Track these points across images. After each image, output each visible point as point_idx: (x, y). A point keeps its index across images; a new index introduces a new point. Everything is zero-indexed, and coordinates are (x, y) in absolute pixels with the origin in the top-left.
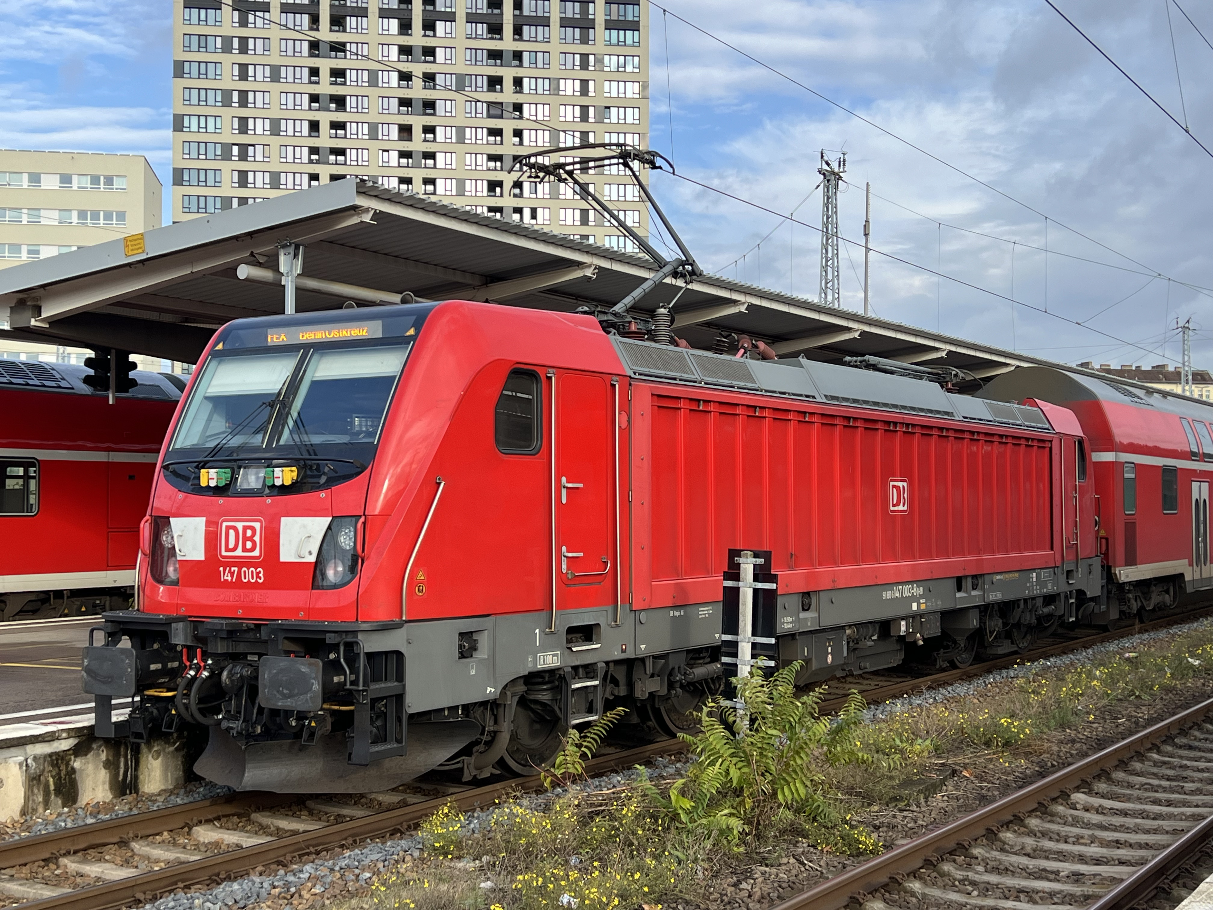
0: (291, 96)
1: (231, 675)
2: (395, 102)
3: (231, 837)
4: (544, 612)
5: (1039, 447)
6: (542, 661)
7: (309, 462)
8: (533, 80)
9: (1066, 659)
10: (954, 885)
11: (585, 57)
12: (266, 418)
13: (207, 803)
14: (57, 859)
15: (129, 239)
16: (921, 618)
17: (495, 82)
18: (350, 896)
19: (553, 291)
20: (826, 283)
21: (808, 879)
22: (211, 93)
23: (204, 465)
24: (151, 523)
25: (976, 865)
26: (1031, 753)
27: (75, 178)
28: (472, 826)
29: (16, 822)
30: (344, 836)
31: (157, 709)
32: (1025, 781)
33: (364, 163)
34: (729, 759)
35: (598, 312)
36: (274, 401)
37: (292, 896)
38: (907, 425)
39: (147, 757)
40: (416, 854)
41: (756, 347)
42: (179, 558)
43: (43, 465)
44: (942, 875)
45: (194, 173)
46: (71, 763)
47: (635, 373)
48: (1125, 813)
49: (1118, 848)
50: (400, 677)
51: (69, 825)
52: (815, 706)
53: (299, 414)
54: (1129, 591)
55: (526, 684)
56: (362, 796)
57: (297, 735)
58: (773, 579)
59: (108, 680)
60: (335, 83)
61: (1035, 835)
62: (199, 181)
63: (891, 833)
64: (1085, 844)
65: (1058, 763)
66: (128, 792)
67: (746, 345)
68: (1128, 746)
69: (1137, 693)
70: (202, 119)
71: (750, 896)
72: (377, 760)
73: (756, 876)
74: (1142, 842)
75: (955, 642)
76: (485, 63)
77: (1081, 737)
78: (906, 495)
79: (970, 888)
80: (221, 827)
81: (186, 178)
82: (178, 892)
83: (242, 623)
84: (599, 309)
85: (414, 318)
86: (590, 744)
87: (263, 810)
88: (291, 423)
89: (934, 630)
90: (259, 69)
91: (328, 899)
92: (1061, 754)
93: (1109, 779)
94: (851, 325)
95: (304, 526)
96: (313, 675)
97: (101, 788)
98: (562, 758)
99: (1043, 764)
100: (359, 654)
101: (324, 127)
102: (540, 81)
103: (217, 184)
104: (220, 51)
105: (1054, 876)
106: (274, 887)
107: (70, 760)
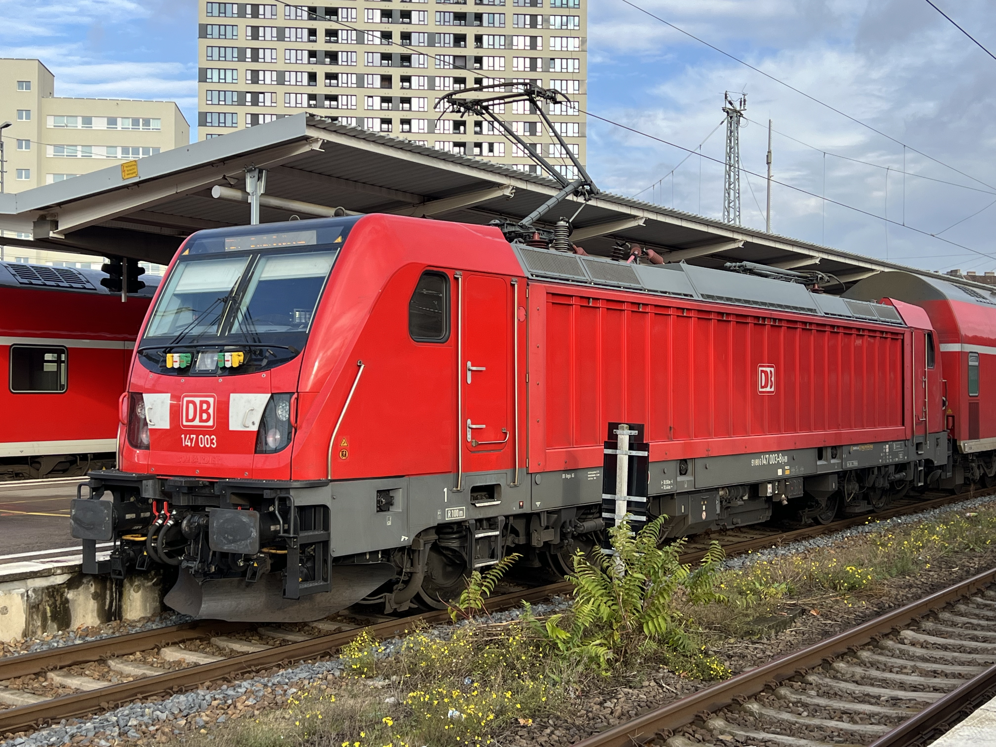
0: (293, 52)
1: (189, 523)
2: (378, 57)
3: (191, 657)
4: (452, 474)
5: (892, 339)
6: (449, 514)
7: (253, 348)
8: (491, 37)
9: (915, 518)
10: (788, 707)
11: (534, 18)
12: (220, 313)
13: (174, 629)
14: (45, 673)
15: (125, 165)
16: (786, 481)
17: (459, 39)
18: (276, 707)
19: (479, 208)
20: (729, 203)
21: (663, 699)
22: (229, 51)
23: (170, 350)
24: (128, 398)
25: (809, 689)
26: (872, 596)
27: (119, 121)
28: (388, 650)
29: (18, 642)
30: (281, 658)
31: (133, 551)
32: (864, 618)
33: (353, 107)
34: (600, 598)
35: (507, 224)
36: (227, 298)
37: (228, 707)
38: (775, 320)
39: (129, 590)
40: (337, 673)
41: (647, 254)
42: (149, 427)
43: (70, 352)
44: (780, 698)
45: (215, 116)
46: (65, 594)
47: (532, 275)
48: (945, 648)
49: (935, 677)
50: (326, 527)
51: (61, 645)
52: (676, 554)
53: (248, 309)
54: (973, 461)
55: (437, 533)
56: (305, 624)
57: (244, 574)
58: (645, 447)
59: (90, 527)
60: (330, 42)
61: (865, 665)
62: (219, 123)
63: (741, 662)
64: (907, 674)
65: (895, 604)
66: (113, 618)
67: (636, 253)
68: (956, 591)
69: (972, 547)
70: (222, 72)
71: (612, 713)
72: (308, 596)
73: (620, 696)
74: (956, 672)
75: (817, 502)
76: (451, 24)
77: (918, 583)
78: (773, 379)
79: (801, 709)
80: (185, 649)
81: (209, 120)
82: (137, 702)
83: (199, 481)
84: (508, 222)
85: (342, 228)
86: (489, 584)
87: (221, 635)
88: (240, 317)
89: (798, 492)
90: (268, 30)
91: (258, 710)
92: (899, 597)
93: (936, 618)
94: (736, 236)
95: (249, 401)
96: (252, 524)
97: (90, 615)
98: (466, 595)
99: (881, 605)
100: (290, 507)
101: (321, 77)
102: (497, 38)
103: (234, 124)
104: (236, 15)
105: (876, 700)
106: (215, 699)
107: (64, 592)
